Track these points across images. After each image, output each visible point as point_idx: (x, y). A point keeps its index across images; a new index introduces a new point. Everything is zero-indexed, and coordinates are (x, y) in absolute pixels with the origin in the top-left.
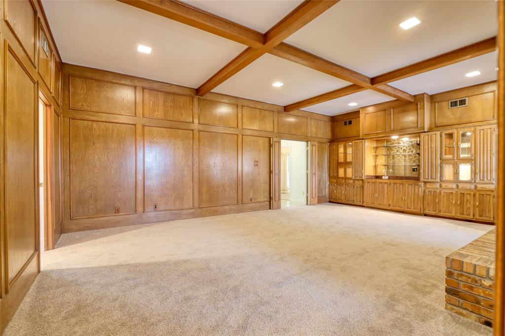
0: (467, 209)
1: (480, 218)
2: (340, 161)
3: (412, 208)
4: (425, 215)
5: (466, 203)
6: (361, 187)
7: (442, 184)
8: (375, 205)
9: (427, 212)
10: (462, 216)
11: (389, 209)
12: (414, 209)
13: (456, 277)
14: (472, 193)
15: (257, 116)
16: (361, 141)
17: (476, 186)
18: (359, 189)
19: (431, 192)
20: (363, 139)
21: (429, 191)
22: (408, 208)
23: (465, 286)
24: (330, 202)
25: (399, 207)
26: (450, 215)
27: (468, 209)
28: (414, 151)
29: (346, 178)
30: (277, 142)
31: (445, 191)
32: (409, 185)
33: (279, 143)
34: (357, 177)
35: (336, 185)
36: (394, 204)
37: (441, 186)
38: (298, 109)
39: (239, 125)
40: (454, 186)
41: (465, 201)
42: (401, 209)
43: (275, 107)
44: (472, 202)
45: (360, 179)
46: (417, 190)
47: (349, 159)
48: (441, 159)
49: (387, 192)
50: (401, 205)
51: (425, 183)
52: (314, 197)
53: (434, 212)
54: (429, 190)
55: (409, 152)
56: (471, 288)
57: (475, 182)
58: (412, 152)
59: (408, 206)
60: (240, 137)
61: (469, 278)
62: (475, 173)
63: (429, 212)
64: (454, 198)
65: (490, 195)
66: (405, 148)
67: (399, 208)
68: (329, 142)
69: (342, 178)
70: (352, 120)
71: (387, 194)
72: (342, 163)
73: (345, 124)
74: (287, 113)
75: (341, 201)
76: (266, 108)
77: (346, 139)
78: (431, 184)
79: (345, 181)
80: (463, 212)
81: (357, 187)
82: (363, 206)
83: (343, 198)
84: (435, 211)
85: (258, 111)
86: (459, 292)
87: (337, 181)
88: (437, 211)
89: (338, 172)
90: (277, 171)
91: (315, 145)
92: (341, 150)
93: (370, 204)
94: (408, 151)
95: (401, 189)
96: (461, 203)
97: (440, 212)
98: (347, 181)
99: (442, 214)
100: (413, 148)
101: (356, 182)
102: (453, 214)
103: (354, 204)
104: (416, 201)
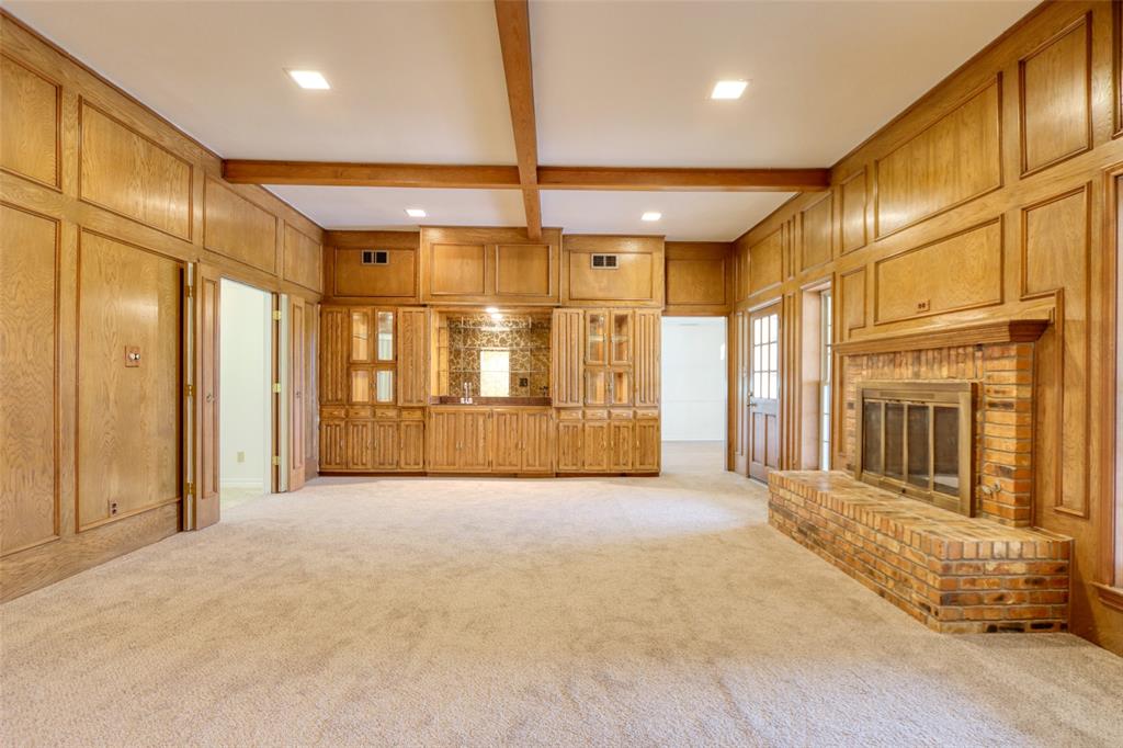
0: (624, 453)
1: (642, 467)
2: (355, 357)
3: (537, 463)
4: (558, 475)
5: (623, 443)
6: (417, 426)
7: (587, 411)
8: (457, 467)
9: (563, 468)
10: (617, 467)
11: (489, 471)
12: (540, 465)
13: (954, 573)
14: (630, 425)
15: (138, 163)
16: (422, 309)
17: (635, 413)
18: (413, 432)
19: (568, 427)
20: (425, 306)
21: (565, 426)
22: (528, 465)
23: (966, 582)
24: (321, 474)
25: (511, 464)
26: (600, 468)
27: (626, 453)
28: (522, 344)
29: (374, 405)
30: (208, 281)
31: (592, 424)
32: (529, 415)
33: (216, 285)
34: (411, 401)
35: (343, 424)
36: (501, 461)
37: (584, 413)
38: (257, 184)
39: (66, 181)
40: (605, 413)
41: (621, 441)
42: (514, 468)
43: (197, 151)
44: (630, 442)
45: (421, 405)
46: (544, 426)
47: (386, 353)
48: (584, 362)
49: (485, 434)
50: (514, 462)
51: (559, 409)
52: (298, 464)
53: (574, 468)
54: (566, 424)
55: (511, 345)
56: (973, 582)
57: (634, 406)
58: (518, 344)
59: (528, 461)
60: (70, 234)
61: (971, 567)
62: (634, 391)
63: (566, 468)
64: (605, 437)
65: (653, 426)
66: (504, 336)
67: (510, 468)
68: (319, 303)
69: (363, 405)
70: (388, 253)
71: (484, 438)
72: (362, 364)
73: (367, 258)
74: (230, 185)
75: (360, 468)
76: (167, 142)
77: (373, 300)
78: (568, 412)
79: (374, 415)
80: (619, 459)
81: (407, 426)
82: (424, 474)
83: (367, 457)
84: (576, 465)
85: (141, 145)
86: (957, 595)
87: (347, 415)
88: (579, 464)
89: (349, 388)
90: (209, 390)
91: (301, 308)
92: (360, 329)
93: (445, 467)
94: (510, 342)
95: (514, 426)
96: (615, 444)
97: (583, 465)
98: (379, 412)
99: (587, 469)
100: (521, 336)
101: (405, 413)
102: (604, 467)
103: (399, 470)
104: (543, 450)
